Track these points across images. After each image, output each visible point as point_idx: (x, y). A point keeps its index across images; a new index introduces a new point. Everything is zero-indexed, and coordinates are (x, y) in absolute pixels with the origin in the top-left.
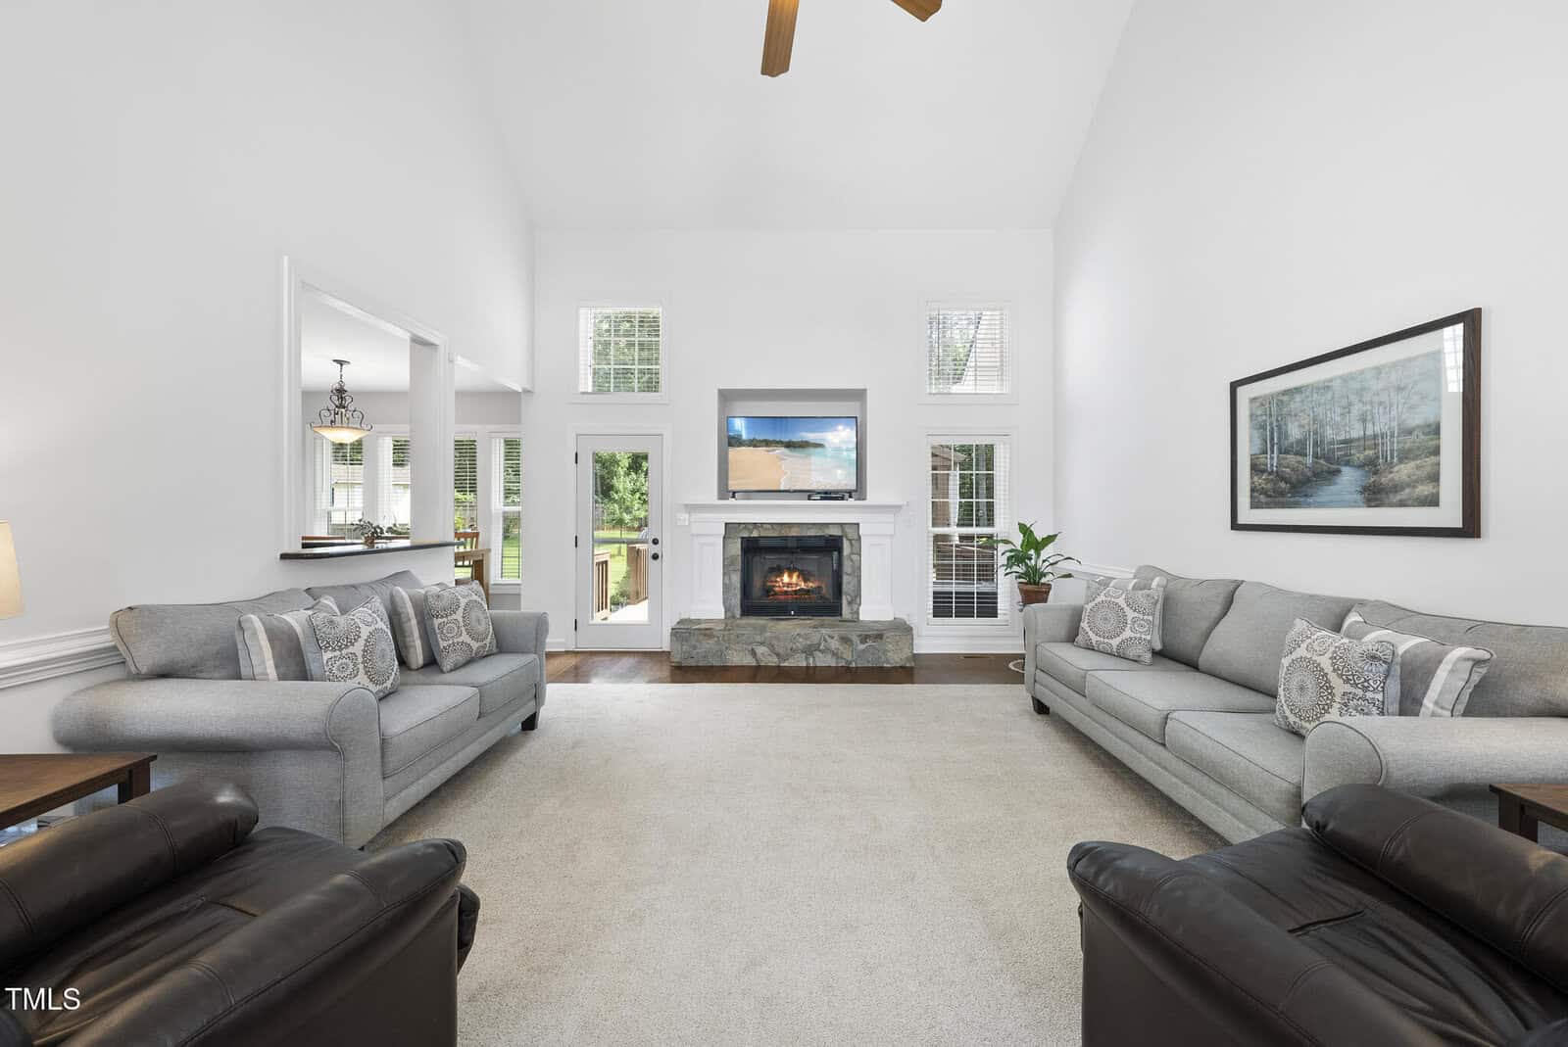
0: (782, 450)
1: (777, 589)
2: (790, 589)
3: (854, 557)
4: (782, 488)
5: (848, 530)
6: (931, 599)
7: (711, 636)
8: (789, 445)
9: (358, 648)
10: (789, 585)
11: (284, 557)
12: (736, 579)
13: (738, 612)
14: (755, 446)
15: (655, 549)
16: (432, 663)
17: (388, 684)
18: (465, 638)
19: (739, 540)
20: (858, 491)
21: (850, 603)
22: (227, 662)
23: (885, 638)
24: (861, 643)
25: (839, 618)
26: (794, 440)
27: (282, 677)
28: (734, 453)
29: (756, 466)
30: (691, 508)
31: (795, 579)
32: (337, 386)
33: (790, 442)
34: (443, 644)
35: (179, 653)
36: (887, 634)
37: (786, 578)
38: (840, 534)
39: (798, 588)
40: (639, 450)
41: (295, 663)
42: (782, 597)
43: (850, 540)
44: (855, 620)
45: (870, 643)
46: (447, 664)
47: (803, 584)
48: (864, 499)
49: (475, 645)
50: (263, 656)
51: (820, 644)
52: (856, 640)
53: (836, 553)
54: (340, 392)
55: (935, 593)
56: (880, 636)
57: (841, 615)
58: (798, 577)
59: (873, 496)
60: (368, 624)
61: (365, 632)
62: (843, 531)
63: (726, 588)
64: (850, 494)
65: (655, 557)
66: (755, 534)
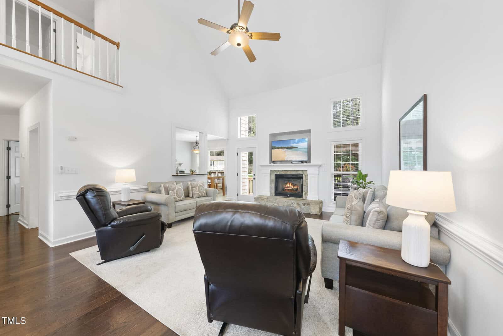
0: (286, 149)
1: (286, 188)
2: (289, 189)
3: (306, 180)
4: (286, 160)
5: (305, 172)
6: (334, 195)
7: (263, 200)
8: (287, 148)
9: (175, 191)
10: (289, 187)
11: (173, 175)
12: (273, 185)
13: (274, 194)
14: (279, 149)
15: (254, 177)
16: (193, 197)
17: (181, 198)
18: (198, 192)
19: (274, 175)
20: (308, 161)
21: (305, 194)
22: (159, 191)
23: (310, 205)
24: (303, 206)
25: (302, 198)
26: (289, 146)
27: (166, 194)
28: (274, 151)
29: (279, 154)
30: (262, 166)
31: (290, 186)
32: (196, 141)
33: (288, 147)
34: (194, 193)
35: (154, 190)
36: (310, 204)
37: (288, 185)
38: (302, 173)
39: (291, 188)
40: (251, 151)
41: (167, 193)
42: (287, 191)
43: (305, 175)
44: (306, 199)
45: (306, 206)
46: (194, 197)
47: (293, 187)
48: (310, 163)
49: (200, 194)
50: (163, 191)
51: (291, 205)
52: (301, 204)
53: (302, 179)
54: (197, 142)
55: (335, 193)
56: (309, 204)
57: (302, 197)
58: (291, 185)
59: (313, 162)
60: (178, 187)
61: (177, 188)
62: (303, 172)
63: (271, 188)
64: (306, 162)
65: (254, 179)
66: (278, 173)
